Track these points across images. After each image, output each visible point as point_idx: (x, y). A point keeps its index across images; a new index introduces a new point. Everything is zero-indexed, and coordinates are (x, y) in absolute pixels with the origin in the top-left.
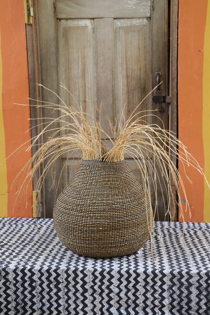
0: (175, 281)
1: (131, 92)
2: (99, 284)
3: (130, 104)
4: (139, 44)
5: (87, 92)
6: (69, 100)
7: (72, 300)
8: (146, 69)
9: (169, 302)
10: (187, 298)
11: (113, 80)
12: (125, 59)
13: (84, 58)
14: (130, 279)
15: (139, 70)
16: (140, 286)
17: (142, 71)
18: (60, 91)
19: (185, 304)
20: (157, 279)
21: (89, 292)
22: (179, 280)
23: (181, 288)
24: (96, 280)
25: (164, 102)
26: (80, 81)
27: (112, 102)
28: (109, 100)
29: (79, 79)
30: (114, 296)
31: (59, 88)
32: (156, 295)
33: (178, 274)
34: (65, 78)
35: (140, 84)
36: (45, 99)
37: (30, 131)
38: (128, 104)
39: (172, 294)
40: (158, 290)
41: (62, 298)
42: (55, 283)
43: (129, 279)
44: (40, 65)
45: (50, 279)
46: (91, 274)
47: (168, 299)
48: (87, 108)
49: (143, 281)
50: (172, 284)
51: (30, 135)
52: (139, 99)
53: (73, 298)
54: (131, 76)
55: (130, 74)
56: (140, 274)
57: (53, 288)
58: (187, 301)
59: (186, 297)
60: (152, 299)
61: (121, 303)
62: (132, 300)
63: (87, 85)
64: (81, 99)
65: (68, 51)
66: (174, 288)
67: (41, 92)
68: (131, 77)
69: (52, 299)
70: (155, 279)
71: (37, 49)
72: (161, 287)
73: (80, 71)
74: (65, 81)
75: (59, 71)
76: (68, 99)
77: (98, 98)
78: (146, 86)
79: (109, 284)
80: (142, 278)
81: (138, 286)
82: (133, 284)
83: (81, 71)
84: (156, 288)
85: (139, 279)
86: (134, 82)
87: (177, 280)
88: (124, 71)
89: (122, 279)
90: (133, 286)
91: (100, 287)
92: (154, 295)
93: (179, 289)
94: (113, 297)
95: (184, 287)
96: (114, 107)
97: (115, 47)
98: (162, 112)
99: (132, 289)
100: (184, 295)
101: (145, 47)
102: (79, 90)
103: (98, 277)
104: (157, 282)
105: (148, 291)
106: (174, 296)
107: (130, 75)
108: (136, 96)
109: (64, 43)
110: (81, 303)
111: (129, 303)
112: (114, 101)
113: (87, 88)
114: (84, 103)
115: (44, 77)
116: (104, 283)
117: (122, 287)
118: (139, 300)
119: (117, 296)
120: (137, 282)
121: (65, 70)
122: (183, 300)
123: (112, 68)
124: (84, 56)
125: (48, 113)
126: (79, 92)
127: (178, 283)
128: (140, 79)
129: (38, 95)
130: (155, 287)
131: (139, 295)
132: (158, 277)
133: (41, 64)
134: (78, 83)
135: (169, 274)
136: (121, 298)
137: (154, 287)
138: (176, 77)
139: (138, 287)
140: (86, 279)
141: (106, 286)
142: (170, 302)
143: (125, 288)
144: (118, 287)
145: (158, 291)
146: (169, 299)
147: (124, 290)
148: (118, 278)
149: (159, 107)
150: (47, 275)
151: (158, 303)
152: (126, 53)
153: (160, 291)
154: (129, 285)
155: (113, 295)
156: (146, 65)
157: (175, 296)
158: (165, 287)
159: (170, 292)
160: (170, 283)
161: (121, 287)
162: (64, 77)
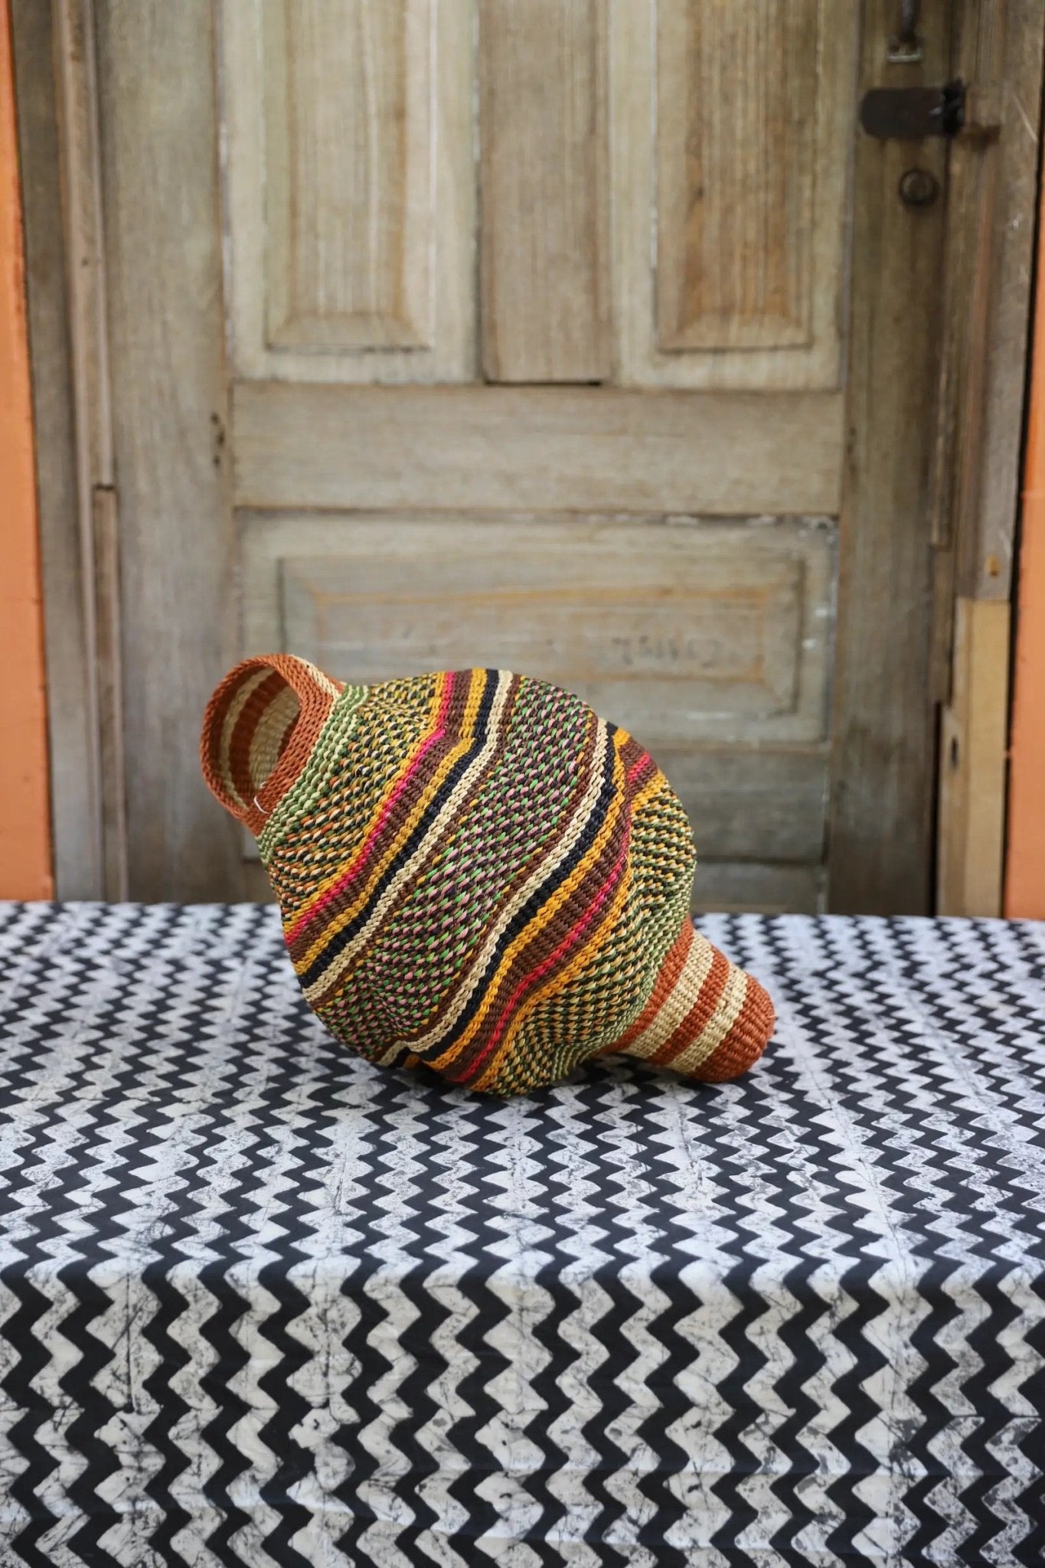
0: (946, 1396)
2: (400, 1411)
7: (200, 1532)
9: (898, 1539)
10: (1026, 1511)
14: (622, 1382)
16: (693, 1432)
19: (1014, 1552)
20: (817, 1388)
21: (321, 1476)
22: (976, 1390)
23: (989, 1446)
24: (372, 1383)
30: (509, 1495)
32: (813, 1497)
33: (975, 1348)
38: (691, 142)
39: (927, 1485)
40: (824, 1459)
41: (126, 1517)
42: (73, 1415)
43: (618, 1381)
45: (35, 1383)
46: (337, 1342)
47: (890, 1523)
49: (716, 1397)
50: (923, 1419)
53: (206, 1518)
56: (700, 1346)
57: (57, 1454)
58: (1027, 1530)
59: (1019, 1501)
60: (778, 1517)
61: (554, 1546)
62: (634, 1522)
66: (937, 1446)
69: (52, 1532)
70: (809, 1388)
72: (843, 1437)
79: (469, 1412)
80: (708, 1370)
81: (681, 1430)
82: (647, 1414)
84: (812, 1443)
85: (687, 1381)
87: (958, 1385)
89: (567, 1382)
90: (641, 1432)
91: (403, 1436)
92: (796, 1490)
93: (974, 1447)
94: (499, 1506)
95: (1007, 1437)
99: (634, 1450)
100: (1007, 1490)
103: (387, 1366)
104: (820, 1403)
105: (757, 1463)
106: (938, 1497)
110: (267, 1558)
111: (611, 1540)
116: (435, 1407)
117: (565, 1432)
118: (686, 1520)
119: (527, 1497)
120: (675, 1404)
122: (1000, 1525)
127: (968, 1408)
130: (804, 1439)
131: (691, 1489)
132: (824, 1372)
135: (905, 1353)
136: (554, 1510)
137: (798, 1438)
139: (678, 1433)
140: (302, 1381)
141: (449, 1426)
142: (909, 1537)
143: (583, 1442)
144: (537, 1432)
145: (825, 1467)
146: (899, 1521)
147: (583, 1458)
148: (540, 1370)
150: (15, 1357)
151: (824, 1550)
153: (838, 1466)
154: (613, 1425)
155: (505, 1491)
157: (944, 1500)
158: (876, 1437)
159: (912, 1477)
160: (912, 1412)
161: (554, 1432)
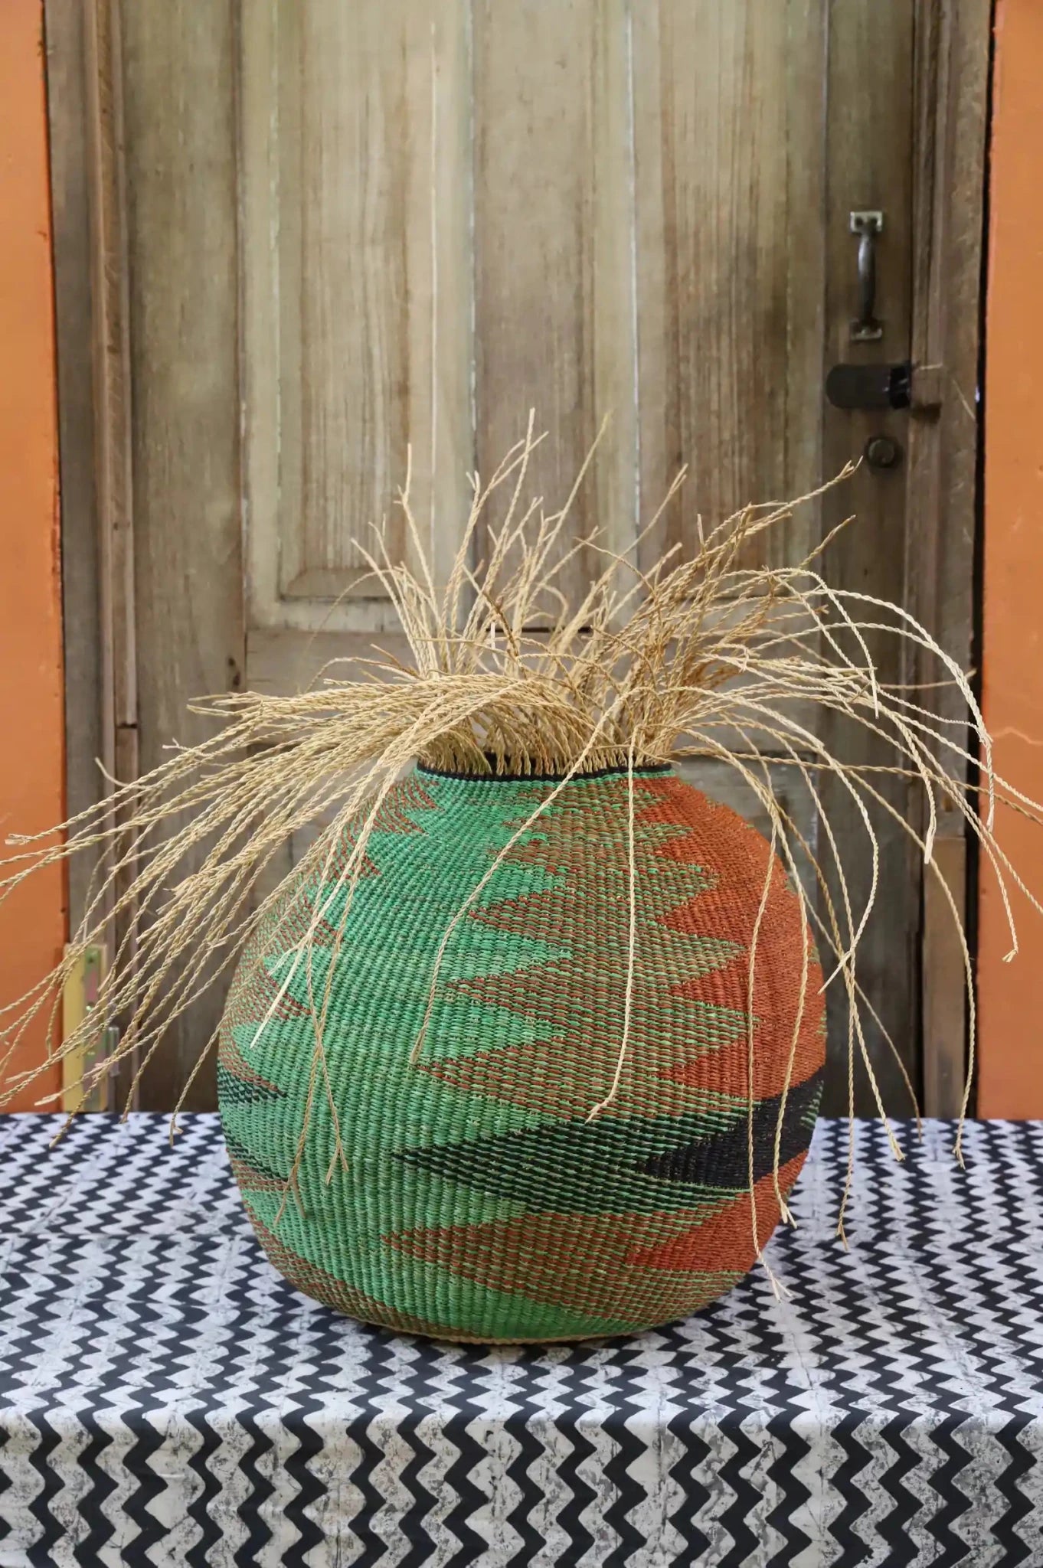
1: (693, 336)
3: (688, 413)
4: (748, 32)
5: (416, 333)
6: (303, 379)
8: (787, 192)
11: (585, 257)
12: (658, 123)
13: (399, 113)
15: (746, 201)
17: (767, 208)
18: (244, 319)
25: (900, 399)
26: (374, 259)
27: (570, 396)
28: (556, 387)
29: (368, 250)
31: (244, 304)
34: (280, 237)
35: (752, 284)
36: (155, 367)
37: (54, 569)
38: (673, 412)
44: (121, 156)
48: (415, 430)
51: (55, 591)
52: (740, 380)
54: (696, 234)
55: (692, 221)
63: (418, 291)
64: (381, 376)
65: (302, 71)
67: (125, 323)
68: (691, 242)
71: (109, 48)
73: (373, 198)
74: (276, 257)
75: (244, 192)
76: (298, 374)
77: (486, 371)
78: (790, 303)
83: (380, 193)
86: (714, 276)
88: (654, 205)
96: (587, 426)
97: (601, 47)
98: (887, 466)
101: (785, 54)
102: (366, 315)
107: (691, 230)
108: (725, 358)
109: (275, 18)
112: (587, 390)
113: (416, 310)
114: (397, 403)
115: (146, 230)
121: (283, 191)
123: (580, 186)
124: (403, 101)
125: (170, 458)
126: (367, 327)
128: (752, 253)
129: (106, 340)
133: (129, 148)
134: (364, 274)
138: (978, 250)
149: (867, 437)
152: (668, 88)
156: (788, 164)
162: (273, 234)
